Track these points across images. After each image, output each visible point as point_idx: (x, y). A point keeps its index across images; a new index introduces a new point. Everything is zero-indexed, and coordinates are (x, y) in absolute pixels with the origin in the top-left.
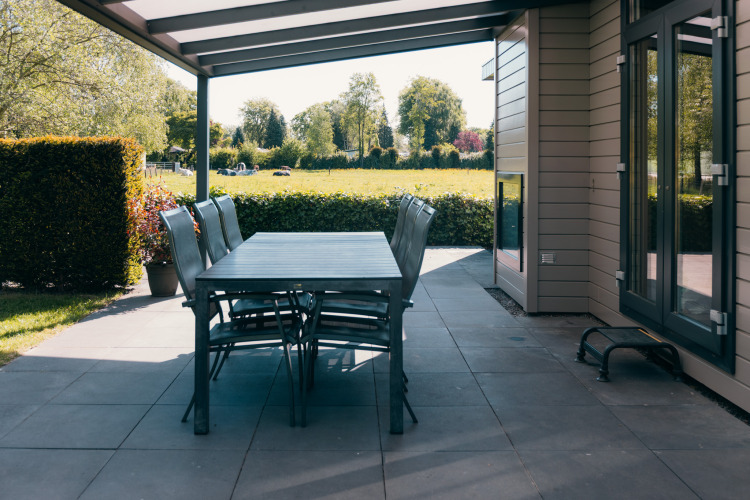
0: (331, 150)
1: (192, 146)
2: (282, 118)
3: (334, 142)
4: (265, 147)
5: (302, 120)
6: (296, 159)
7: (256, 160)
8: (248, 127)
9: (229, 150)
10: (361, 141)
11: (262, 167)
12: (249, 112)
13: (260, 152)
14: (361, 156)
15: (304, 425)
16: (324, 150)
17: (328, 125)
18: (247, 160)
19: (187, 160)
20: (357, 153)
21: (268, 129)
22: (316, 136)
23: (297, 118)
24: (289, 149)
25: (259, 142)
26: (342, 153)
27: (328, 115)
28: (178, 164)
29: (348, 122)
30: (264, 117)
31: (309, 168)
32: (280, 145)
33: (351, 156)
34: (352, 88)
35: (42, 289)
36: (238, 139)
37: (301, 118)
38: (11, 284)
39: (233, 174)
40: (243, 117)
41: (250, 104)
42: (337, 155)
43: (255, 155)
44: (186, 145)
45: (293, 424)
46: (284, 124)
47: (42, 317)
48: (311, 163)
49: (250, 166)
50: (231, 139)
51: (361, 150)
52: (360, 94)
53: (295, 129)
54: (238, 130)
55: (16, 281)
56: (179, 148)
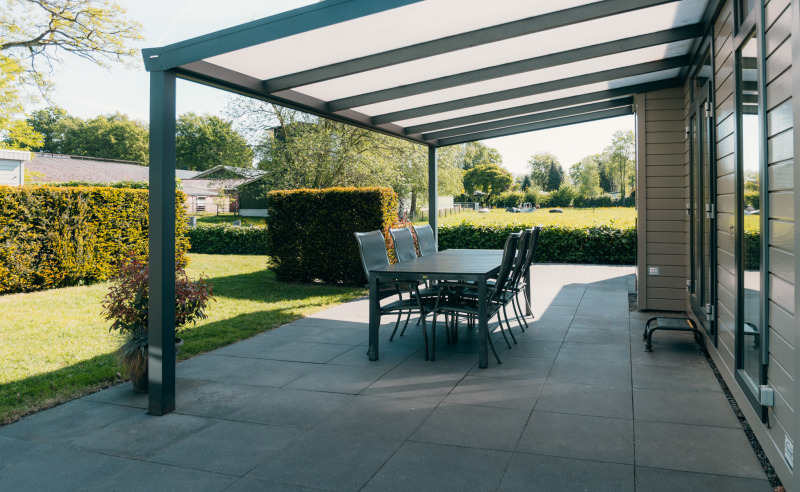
0: (598, 193)
1: (490, 191)
2: (560, 168)
3: (601, 186)
4: (547, 190)
5: (578, 168)
6: (570, 200)
7: (538, 201)
8: (535, 176)
9: (519, 193)
10: (623, 186)
11: (543, 206)
12: (536, 164)
13: (542, 194)
14: (623, 197)
15: (433, 360)
16: (592, 193)
17: (595, 173)
18: (531, 201)
19: (486, 201)
20: (620, 194)
21: (550, 176)
22: (586, 181)
23: (573, 167)
24: (563, 192)
25: (543, 186)
26: (607, 195)
27: (596, 165)
28: (477, 204)
29: (612, 169)
30: (546, 167)
31: (581, 207)
32: (558, 190)
33: (614, 197)
34: (615, 143)
35: (335, 283)
36: (526, 184)
37: (577, 167)
38: (317, 280)
39: (517, 212)
40: (530, 168)
41: (536, 157)
42: (603, 196)
43: (538, 197)
44: (485, 190)
45: (427, 359)
46: (562, 173)
47: (325, 299)
48: (582, 203)
49: (534, 205)
50: (520, 185)
51: (623, 192)
52: (621, 148)
53: (573, 176)
54: (526, 178)
55: (320, 278)
56: (480, 192)
